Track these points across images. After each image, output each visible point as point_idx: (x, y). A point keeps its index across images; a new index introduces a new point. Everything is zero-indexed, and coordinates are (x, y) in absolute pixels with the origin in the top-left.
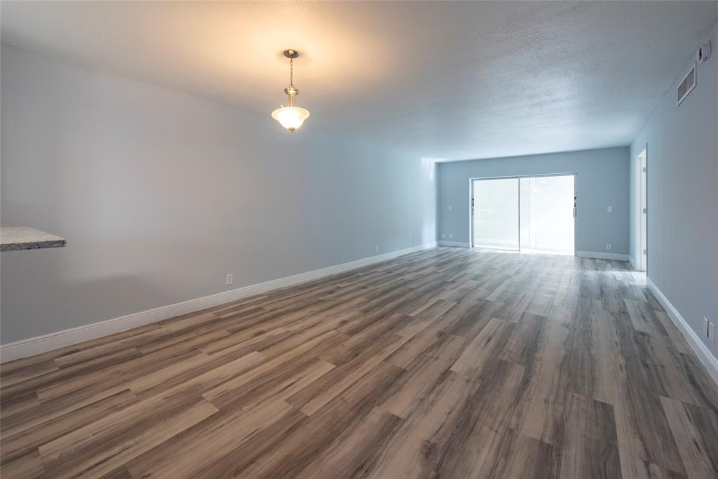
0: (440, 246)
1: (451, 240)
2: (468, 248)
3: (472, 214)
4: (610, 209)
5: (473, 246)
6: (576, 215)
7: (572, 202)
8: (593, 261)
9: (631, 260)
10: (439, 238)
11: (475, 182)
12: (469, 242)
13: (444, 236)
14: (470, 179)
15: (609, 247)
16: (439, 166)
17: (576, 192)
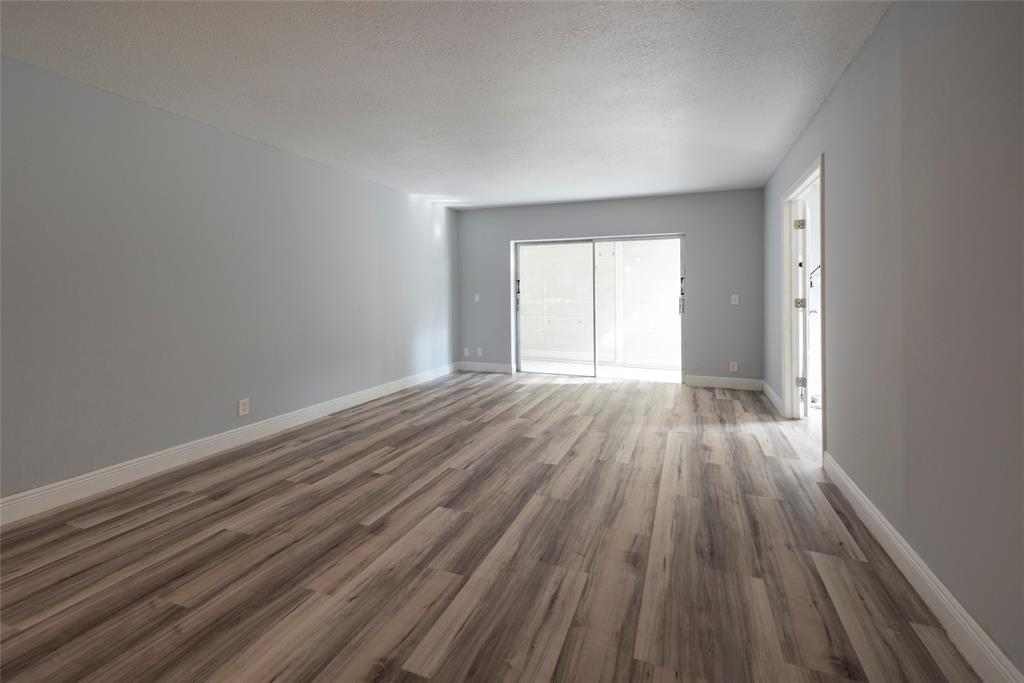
0: (459, 372)
1: (480, 360)
2: (508, 374)
3: (517, 309)
4: (735, 299)
5: (518, 370)
6: (683, 309)
7: (678, 286)
8: (711, 394)
9: (771, 392)
10: (457, 355)
11: (523, 250)
12: (510, 363)
13: (467, 352)
14: (512, 243)
15: (733, 366)
16: (457, 215)
17: (684, 269)
